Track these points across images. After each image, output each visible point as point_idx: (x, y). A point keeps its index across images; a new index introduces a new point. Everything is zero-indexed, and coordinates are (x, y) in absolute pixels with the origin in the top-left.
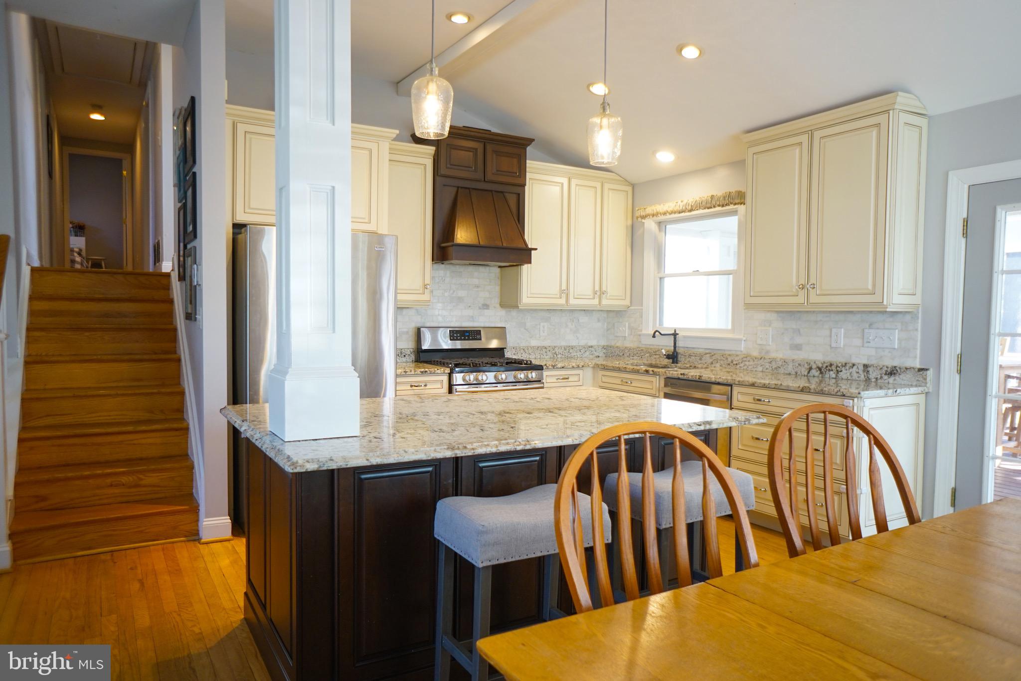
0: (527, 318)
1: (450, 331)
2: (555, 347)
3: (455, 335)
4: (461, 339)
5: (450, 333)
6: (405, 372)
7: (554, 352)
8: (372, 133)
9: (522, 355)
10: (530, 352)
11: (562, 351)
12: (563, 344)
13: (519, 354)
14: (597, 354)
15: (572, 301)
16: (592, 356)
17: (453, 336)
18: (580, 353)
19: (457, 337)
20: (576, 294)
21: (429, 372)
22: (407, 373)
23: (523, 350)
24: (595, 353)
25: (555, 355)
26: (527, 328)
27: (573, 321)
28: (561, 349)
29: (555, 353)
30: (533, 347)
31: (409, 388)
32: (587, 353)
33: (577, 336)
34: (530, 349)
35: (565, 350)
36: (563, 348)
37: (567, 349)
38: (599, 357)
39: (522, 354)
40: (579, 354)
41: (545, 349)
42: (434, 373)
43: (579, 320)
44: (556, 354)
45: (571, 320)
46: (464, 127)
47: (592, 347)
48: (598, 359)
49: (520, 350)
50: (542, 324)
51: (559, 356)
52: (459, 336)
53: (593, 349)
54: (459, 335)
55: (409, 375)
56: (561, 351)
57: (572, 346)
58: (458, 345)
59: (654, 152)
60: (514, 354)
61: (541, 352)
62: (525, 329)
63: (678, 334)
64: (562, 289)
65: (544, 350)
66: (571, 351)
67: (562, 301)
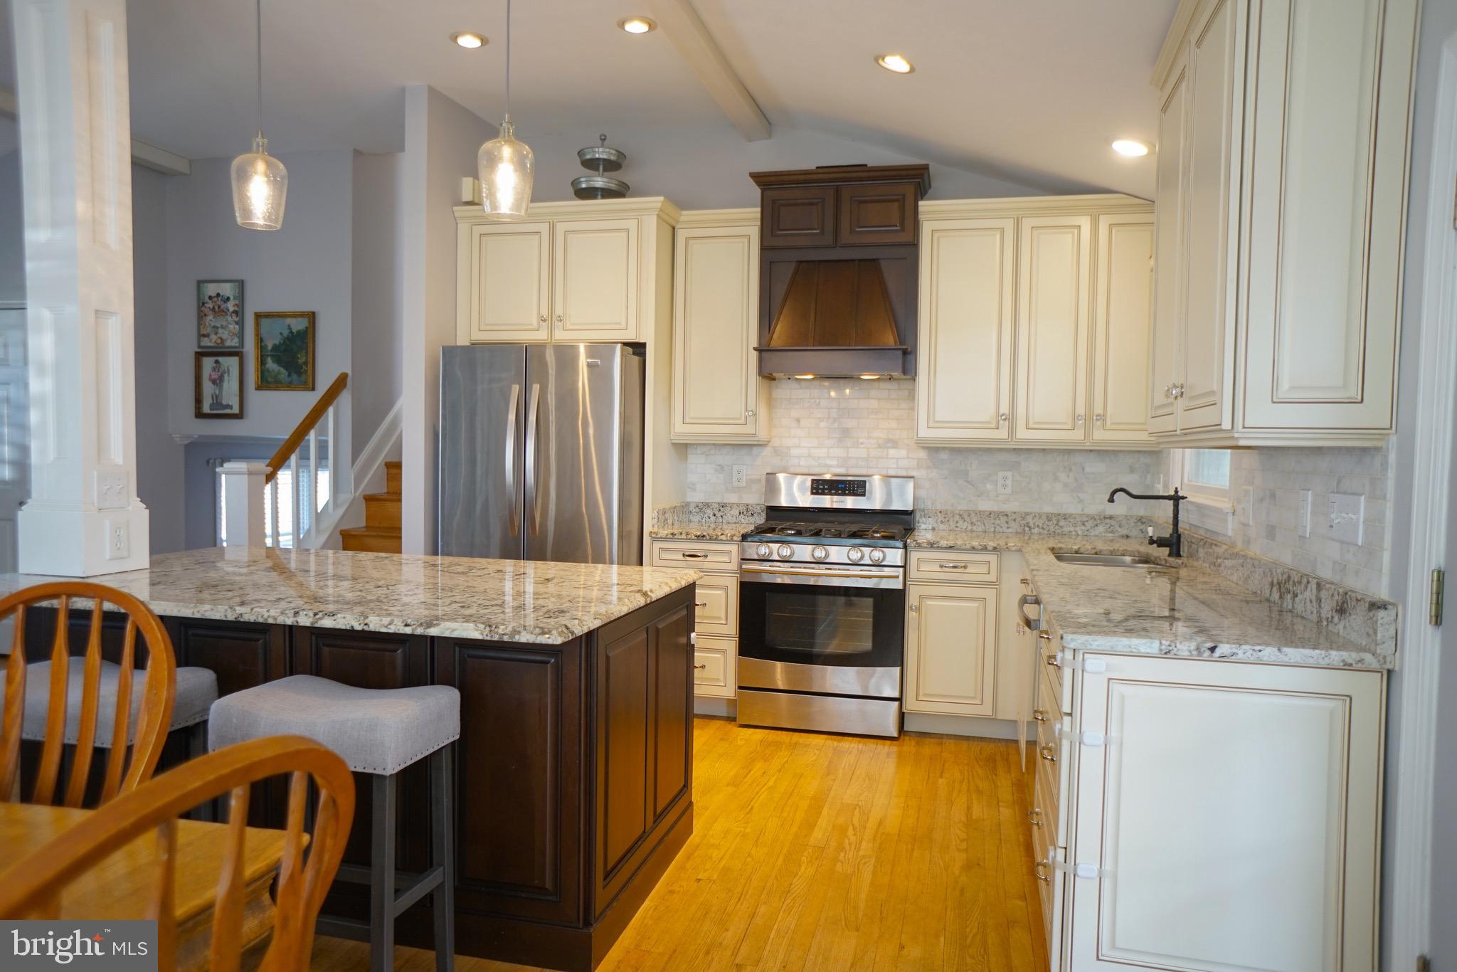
0: (971, 463)
1: (813, 480)
2: (1027, 514)
3: (821, 487)
4: (831, 494)
5: (812, 483)
6: (672, 534)
7: (1024, 522)
8: (633, 206)
9: (958, 525)
10: (974, 520)
11: (1042, 522)
12: (1048, 509)
13: (951, 523)
14: (1124, 532)
15: (1022, 434)
16: (1111, 535)
17: (817, 489)
18: (1083, 527)
19: (824, 489)
20: (1031, 422)
21: (708, 537)
22: (675, 537)
23: (960, 515)
24: (1119, 529)
25: (1027, 529)
26: (970, 480)
27: (1070, 470)
28: (1040, 517)
29: (1028, 525)
30: (980, 511)
31: (681, 558)
32: (1101, 529)
33: (1078, 497)
34: (973, 515)
35: (1049, 520)
36: (1044, 517)
37: (1054, 519)
38: (1127, 536)
39: (957, 522)
40: (1079, 530)
41: (1005, 517)
42: (716, 539)
43: (1083, 469)
44: (1030, 528)
45: (1065, 468)
46: (817, 168)
47: (1111, 518)
48: (1124, 541)
49: (953, 516)
50: (1001, 474)
51: (1036, 530)
52: (827, 489)
53: (1113, 522)
54: (826, 487)
55: (678, 539)
56: (1040, 523)
57: (1065, 515)
58: (827, 501)
59: (1108, 141)
60: (942, 522)
61: (997, 522)
62: (967, 482)
63: (1183, 498)
64: (1001, 412)
65: (1003, 519)
66: (1062, 523)
67: (1002, 434)
